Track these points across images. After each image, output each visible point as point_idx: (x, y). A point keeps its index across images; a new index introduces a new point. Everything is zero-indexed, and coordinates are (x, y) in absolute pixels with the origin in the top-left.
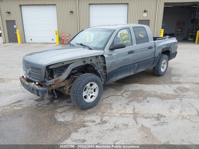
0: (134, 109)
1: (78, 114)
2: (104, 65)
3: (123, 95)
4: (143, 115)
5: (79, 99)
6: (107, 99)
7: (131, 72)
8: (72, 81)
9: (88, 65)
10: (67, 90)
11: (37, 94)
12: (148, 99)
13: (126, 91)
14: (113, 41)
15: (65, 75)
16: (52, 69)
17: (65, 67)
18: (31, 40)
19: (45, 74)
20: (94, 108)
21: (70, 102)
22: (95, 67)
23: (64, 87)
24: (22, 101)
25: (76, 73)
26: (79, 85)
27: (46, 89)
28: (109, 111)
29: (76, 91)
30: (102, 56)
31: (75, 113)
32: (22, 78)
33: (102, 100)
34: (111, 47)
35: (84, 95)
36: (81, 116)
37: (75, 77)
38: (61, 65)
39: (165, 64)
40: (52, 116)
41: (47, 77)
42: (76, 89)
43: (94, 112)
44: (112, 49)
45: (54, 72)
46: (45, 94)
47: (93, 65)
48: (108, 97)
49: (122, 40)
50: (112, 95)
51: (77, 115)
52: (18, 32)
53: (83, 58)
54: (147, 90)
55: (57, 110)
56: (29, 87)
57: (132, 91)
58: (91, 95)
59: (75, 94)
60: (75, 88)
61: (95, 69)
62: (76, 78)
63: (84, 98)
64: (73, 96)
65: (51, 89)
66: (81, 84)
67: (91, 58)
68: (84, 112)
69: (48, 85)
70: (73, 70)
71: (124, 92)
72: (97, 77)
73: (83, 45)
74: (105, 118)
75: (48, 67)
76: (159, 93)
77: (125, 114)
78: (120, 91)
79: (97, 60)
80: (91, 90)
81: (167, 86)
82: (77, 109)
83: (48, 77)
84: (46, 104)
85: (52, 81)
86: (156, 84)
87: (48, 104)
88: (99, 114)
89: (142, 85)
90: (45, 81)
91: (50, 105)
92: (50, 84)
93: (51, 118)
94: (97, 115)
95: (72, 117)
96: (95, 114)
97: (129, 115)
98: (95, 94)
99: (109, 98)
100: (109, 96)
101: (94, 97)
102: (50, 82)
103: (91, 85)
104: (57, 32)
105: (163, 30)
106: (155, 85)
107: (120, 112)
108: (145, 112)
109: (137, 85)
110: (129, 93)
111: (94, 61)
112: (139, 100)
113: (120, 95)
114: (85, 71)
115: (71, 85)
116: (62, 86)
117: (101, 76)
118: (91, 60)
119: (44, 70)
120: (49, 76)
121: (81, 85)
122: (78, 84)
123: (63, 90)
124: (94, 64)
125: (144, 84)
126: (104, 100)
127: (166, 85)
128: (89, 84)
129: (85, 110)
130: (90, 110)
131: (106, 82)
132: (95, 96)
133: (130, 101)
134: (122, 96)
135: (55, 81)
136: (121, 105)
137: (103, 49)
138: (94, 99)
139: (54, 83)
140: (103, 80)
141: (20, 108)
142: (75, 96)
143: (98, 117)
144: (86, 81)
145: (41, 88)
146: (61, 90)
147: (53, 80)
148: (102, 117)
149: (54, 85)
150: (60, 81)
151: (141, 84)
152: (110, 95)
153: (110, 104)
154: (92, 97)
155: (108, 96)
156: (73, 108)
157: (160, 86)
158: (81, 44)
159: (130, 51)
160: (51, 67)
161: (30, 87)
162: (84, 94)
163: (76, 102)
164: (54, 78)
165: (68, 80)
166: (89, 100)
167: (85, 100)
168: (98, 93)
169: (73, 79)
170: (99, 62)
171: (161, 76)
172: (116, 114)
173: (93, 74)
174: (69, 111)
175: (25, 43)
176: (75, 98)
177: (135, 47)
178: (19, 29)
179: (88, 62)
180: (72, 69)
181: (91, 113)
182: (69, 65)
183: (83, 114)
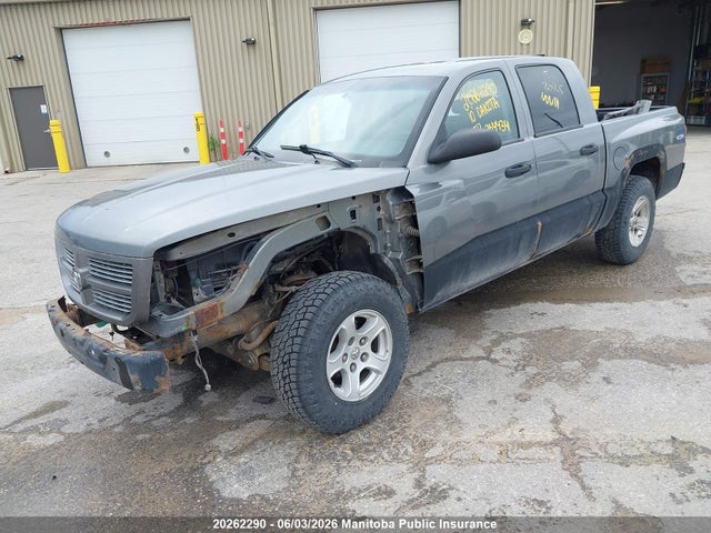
0: (556, 420)
1: (311, 456)
2: (411, 230)
3: (492, 356)
4: (603, 447)
5: (312, 393)
6: (429, 377)
7: (519, 254)
8: (275, 311)
9: (339, 236)
10: (252, 351)
11: (119, 380)
12: (606, 365)
13: (503, 338)
14: (442, 126)
15: (244, 285)
16: (183, 261)
17: (241, 252)
18: (107, 154)
19: (154, 288)
20: (378, 422)
21: (272, 400)
22: (371, 243)
23: (239, 336)
24: (64, 404)
25: (290, 273)
26: (307, 329)
27: (158, 354)
28: (445, 435)
29: (294, 356)
30: (401, 192)
31: (294, 451)
32: (58, 307)
33: (408, 383)
34: (437, 153)
35: (331, 374)
36: (325, 468)
37: (286, 289)
38: (223, 241)
39: (643, 213)
40: (193, 470)
41: (163, 300)
42: (296, 348)
43: (380, 443)
44: (438, 161)
45: (193, 275)
46: (157, 378)
47: (360, 233)
48: (428, 369)
49: (478, 120)
50: (447, 360)
51: (304, 463)
52: (55, 127)
53: (319, 206)
54: (587, 327)
55: (215, 442)
56: (84, 349)
57: (529, 336)
58: (361, 366)
59: (292, 370)
60: (290, 342)
61: (372, 251)
62: (293, 294)
63: (332, 384)
64: (284, 378)
65: (181, 351)
66: (319, 321)
67: (355, 205)
68: (333, 445)
69: (166, 334)
70: (276, 260)
71: (496, 343)
72: (383, 285)
73: (310, 153)
74: (436, 474)
75: (162, 254)
76: (642, 337)
77: (521, 446)
78: (477, 337)
79: (379, 209)
80: (361, 344)
81: (666, 304)
82: (303, 432)
83: (169, 300)
84: (165, 415)
85: (188, 318)
86: (621, 301)
87: (177, 413)
88: (406, 453)
89: (562, 306)
90: (152, 319)
91: (183, 417)
92: (176, 331)
93: (190, 484)
94: (396, 458)
95: (286, 471)
96: (386, 456)
97: (540, 452)
98: (380, 362)
99: (437, 371)
100: (434, 365)
101: (373, 375)
102: (178, 323)
103: (360, 322)
104: (201, 121)
105: (597, 88)
106: (615, 304)
107: (497, 438)
108: (609, 432)
109: (540, 306)
110: (516, 345)
111: (366, 217)
112: (566, 376)
113: (479, 358)
114: (327, 263)
115: (271, 326)
116: (230, 335)
117: (398, 279)
118: (353, 214)
119: (145, 269)
120: (171, 294)
121: (319, 326)
122: (304, 323)
123: (236, 349)
124: (364, 230)
125: (570, 300)
126: (418, 383)
127: (662, 303)
128: (351, 319)
129: (338, 434)
130: (359, 437)
131: (422, 305)
132: (378, 372)
133: (530, 383)
134: (488, 358)
135: (200, 316)
136: (495, 403)
137: (402, 160)
138: (373, 382)
139: (194, 327)
140: (406, 295)
141: (53, 439)
142: (293, 378)
143: (403, 467)
144: (336, 310)
145: (137, 354)
146: (230, 351)
147: (191, 312)
148: (420, 465)
149: (195, 332)
150: (220, 316)
151: (555, 301)
152: (436, 358)
153: (447, 400)
154: (365, 373)
155: (429, 363)
156: (287, 427)
157: (638, 305)
158: (304, 149)
159: (513, 167)
160: (177, 255)
161: (91, 348)
162: (333, 365)
163: (299, 405)
164: (193, 303)
165: (256, 306)
166: (355, 390)
167: (339, 392)
168: (388, 356)
169: (276, 301)
170: (387, 220)
171: (631, 263)
172: (482, 451)
173: (365, 275)
174: (266, 443)
175: (86, 167)
176: (293, 386)
178: (59, 115)
179: (341, 222)
180: (272, 256)
181: (367, 451)
182: (258, 238)
183: (331, 457)
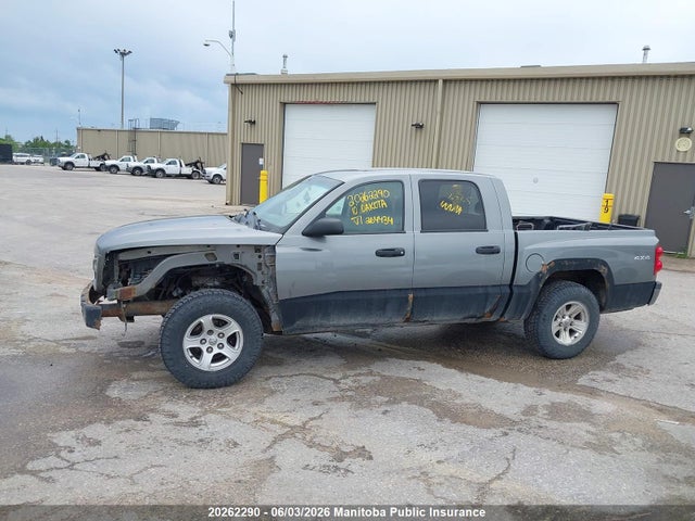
0: (313, 418)
9: (223, 267)
15: (148, 282)
22: (253, 278)
24: (93, 338)
27: (98, 307)
33: (268, 379)
39: (583, 318)
41: (116, 281)
46: (96, 320)
52: (263, 176)
53: (208, 246)
55: (134, 373)
57: (388, 377)
58: (216, 350)
67: (238, 251)
79: (260, 257)
80: (219, 337)
98: (232, 354)
101: (225, 360)
102: (112, 293)
110: (368, 379)
111: (248, 260)
113: (331, 379)
118: (236, 256)
124: (246, 267)
126: (273, 380)
128: (208, 317)
132: (229, 359)
134: (336, 381)
138: (224, 364)
139: (118, 298)
140: (276, 318)
141: (70, 351)
147: (119, 289)
148: (206, 412)
150: (132, 296)
154: (218, 358)
159: (384, 250)
164: (127, 284)
170: (265, 266)
177: (414, 239)
178: (269, 168)
179: (225, 259)
180: (169, 269)
182: (165, 257)
